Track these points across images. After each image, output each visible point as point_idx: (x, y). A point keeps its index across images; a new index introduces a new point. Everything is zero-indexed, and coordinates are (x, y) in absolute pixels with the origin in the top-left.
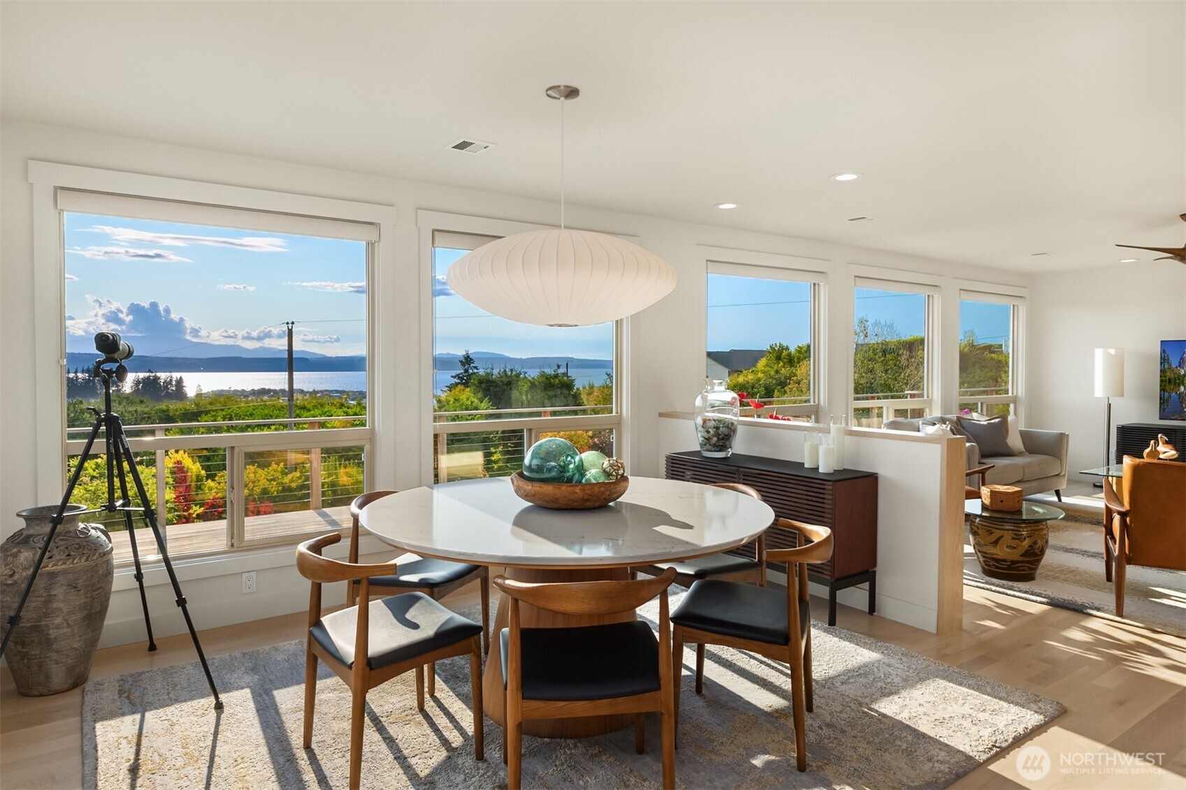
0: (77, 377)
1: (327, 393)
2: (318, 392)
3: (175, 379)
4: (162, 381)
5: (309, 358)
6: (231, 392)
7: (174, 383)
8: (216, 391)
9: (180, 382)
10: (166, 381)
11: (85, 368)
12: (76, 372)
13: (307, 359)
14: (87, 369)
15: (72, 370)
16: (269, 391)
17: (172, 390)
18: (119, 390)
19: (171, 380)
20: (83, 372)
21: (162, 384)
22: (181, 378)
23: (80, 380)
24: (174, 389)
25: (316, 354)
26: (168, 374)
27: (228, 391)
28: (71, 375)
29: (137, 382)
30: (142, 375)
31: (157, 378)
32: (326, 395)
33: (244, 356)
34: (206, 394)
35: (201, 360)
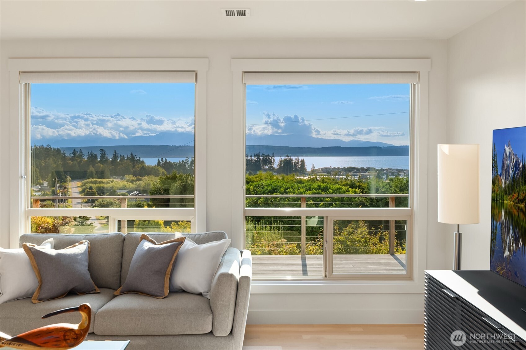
0: (251, 159)
1: (390, 171)
2: (384, 170)
3: (300, 160)
4: (294, 162)
5: (382, 147)
6: (331, 169)
7: (300, 163)
8: (323, 168)
9: (303, 162)
10: (295, 161)
11: (255, 154)
12: (251, 156)
13: (381, 147)
14: (256, 155)
15: (249, 155)
16: (354, 168)
17: (299, 167)
18: (272, 167)
19: (298, 161)
20: (254, 156)
21: (293, 163)
22: (303, 160)
23: (253, 161)
24: (299, 166)
25: (387, 144)
26: (297, 157)
27: (329, 169)
28: (249, 158)
29: (281, 163)
30: (283, 158)
31: (291, 160)
32: (390, 172)
33: (342, 146)
34: (317, 170)
35: (318, 149)
